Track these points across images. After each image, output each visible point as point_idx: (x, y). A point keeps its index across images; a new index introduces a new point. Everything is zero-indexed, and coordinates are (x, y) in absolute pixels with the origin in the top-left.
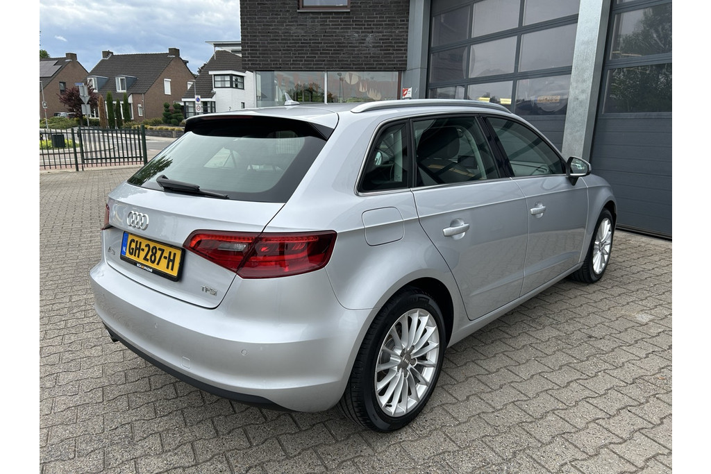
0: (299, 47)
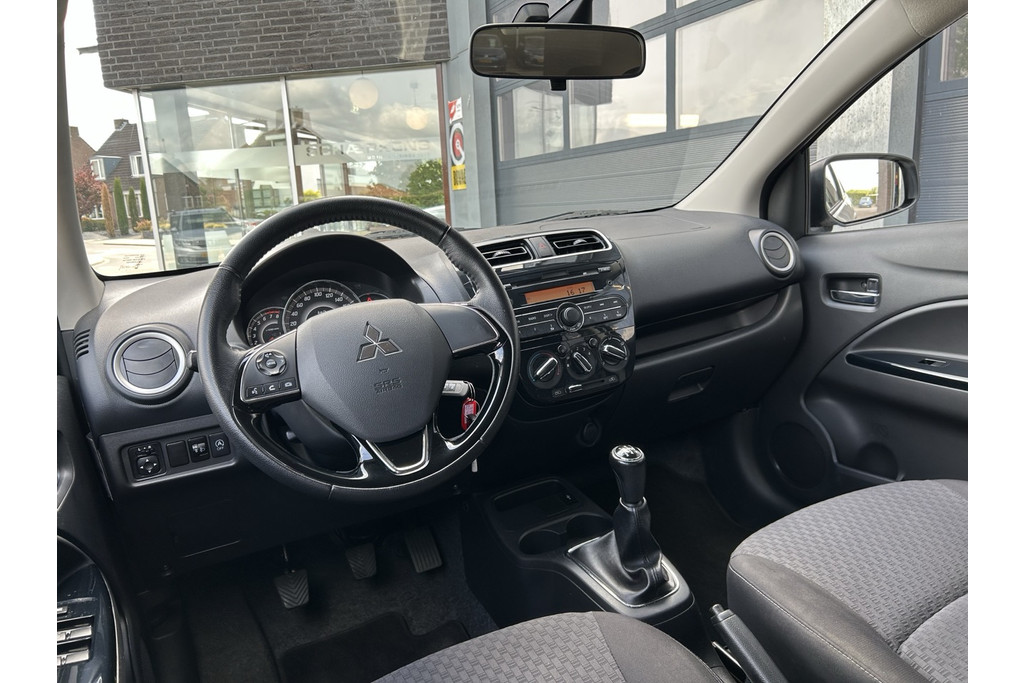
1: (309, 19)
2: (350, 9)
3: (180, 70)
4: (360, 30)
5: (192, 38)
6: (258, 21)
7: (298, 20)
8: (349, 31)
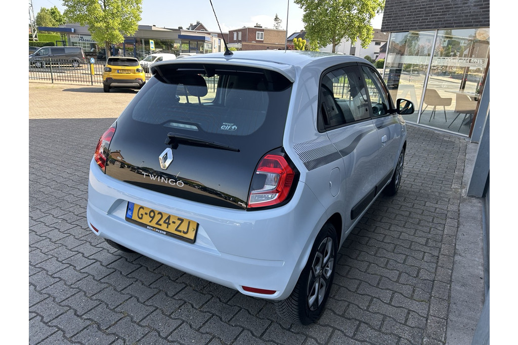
0: (418, 11)
1: (450, 8)
2: (466, 3)
3: (403, 27)
4: (467, 13)
5: (410, 15)
6: (432, 8)
7: (446, 8)
8: (463, 13)
